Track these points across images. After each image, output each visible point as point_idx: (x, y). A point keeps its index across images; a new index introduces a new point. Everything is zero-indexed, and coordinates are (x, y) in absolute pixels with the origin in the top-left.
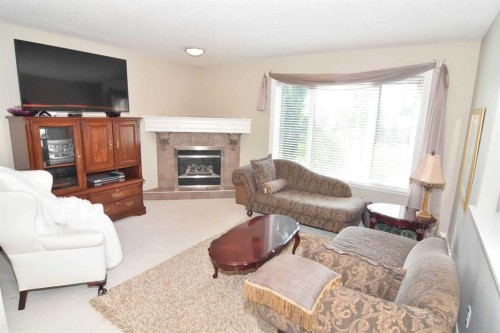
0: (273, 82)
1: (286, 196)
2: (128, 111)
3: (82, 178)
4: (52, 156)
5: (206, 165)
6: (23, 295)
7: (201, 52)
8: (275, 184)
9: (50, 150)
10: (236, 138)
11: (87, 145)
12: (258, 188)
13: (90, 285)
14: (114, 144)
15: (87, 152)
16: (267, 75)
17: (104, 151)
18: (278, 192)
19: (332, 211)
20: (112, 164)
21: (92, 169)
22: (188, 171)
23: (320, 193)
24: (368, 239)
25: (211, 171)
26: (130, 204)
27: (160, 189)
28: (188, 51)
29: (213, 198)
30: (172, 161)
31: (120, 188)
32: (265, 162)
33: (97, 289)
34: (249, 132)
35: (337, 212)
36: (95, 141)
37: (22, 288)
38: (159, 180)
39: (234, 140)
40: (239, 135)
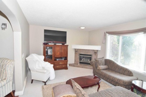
0: (107, 34)
1: (105, 72)
2: (66, 43)
3: (53, 58)
4: (48, 53)
5: (88, 59)
6: (32, 80)
7: (84, 28)
8: (102, 67)
9: (48, 51)
10: (96, 51)
11: (55, 51)
12: (97, 67)
13: (43, 82)
14: (61, 51)
15: (55, 53)
16: (105, 32)
17: (59, 52)
18: (103, 70)
19: (118, 80)
20: (60, 55)
21: (55, 56)
22: (82, 60)
23: (119, 73)
24: (122, 92)
25: (89, 61)
26: (64, 66)
27: (75, 64)
28: (81, 28)
29: (88, 68)
30: (78, 57)
31: (62, 62)
32: (100, 59)
33: (44, 83)
34: (100, 49)
35: (120, 80)
36: (57, 50)
37: (32, 79)
38: (75, 61)
39: (96, 52)
40: (97, 50)
